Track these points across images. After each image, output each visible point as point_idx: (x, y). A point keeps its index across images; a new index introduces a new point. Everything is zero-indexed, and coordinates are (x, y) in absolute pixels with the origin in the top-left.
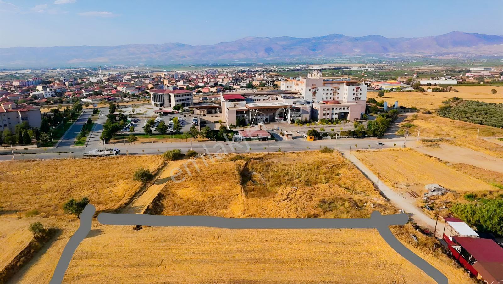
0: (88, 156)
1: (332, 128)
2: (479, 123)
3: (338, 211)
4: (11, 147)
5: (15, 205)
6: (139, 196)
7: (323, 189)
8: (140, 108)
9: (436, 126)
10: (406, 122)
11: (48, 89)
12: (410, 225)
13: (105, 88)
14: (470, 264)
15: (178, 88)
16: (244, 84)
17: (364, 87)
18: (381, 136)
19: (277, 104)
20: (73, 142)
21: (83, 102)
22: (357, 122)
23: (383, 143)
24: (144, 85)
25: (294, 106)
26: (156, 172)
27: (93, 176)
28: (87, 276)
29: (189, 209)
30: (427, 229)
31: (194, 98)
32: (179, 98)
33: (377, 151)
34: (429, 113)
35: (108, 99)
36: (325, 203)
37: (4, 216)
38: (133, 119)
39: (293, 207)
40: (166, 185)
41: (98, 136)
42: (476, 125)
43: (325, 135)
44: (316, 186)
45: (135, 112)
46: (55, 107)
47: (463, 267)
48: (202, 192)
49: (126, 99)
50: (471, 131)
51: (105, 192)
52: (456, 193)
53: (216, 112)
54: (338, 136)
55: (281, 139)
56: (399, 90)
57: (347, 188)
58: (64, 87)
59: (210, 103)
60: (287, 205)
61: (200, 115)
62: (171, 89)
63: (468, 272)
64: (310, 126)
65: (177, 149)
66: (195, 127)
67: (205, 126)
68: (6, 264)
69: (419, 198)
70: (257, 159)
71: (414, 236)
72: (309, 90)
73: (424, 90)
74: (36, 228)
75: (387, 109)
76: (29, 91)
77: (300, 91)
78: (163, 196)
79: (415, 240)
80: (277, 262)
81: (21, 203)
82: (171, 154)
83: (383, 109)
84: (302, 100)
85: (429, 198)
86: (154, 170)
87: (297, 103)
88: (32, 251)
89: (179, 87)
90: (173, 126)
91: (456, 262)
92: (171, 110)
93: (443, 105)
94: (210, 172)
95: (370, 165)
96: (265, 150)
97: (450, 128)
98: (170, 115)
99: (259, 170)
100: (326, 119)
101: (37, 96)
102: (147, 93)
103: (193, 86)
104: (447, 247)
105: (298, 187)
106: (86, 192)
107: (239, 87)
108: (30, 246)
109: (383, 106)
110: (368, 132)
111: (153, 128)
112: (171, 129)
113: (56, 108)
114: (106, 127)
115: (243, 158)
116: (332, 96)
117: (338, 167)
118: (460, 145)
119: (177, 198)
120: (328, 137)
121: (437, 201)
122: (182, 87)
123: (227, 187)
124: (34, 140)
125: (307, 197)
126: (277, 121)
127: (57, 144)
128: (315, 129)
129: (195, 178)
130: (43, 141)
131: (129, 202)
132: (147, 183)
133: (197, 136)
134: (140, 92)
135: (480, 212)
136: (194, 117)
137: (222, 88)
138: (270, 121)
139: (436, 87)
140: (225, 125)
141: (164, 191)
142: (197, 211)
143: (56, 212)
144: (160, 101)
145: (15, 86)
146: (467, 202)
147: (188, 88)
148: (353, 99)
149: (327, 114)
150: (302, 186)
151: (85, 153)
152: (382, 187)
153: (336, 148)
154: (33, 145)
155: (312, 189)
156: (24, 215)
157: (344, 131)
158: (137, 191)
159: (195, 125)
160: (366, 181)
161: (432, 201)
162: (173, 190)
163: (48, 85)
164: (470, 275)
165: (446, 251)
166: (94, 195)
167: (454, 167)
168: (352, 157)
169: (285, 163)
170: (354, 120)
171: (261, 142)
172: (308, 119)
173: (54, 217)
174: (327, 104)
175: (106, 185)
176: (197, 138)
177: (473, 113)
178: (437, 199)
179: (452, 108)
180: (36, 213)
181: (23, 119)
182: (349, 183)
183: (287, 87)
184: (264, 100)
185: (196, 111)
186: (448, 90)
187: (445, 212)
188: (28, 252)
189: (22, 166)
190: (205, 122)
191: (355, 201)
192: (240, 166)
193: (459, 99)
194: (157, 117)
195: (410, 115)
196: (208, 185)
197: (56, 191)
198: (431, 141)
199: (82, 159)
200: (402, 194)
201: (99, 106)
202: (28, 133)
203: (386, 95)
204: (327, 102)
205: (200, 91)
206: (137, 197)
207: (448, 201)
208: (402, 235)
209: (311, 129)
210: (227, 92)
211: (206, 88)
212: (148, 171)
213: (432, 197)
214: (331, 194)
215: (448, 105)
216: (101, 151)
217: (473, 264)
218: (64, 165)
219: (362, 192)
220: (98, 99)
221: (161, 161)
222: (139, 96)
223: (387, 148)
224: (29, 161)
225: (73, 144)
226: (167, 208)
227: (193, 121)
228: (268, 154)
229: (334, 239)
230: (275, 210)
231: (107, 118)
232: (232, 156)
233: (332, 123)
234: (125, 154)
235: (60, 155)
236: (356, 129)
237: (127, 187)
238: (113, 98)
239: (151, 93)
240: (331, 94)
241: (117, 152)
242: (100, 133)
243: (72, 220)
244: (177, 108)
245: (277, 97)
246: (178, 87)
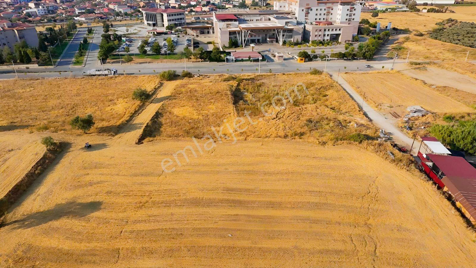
0: (87, 76)
1: (322, 50)
2: (470, 46)
3: (323, 130)
4: (14, 66)
5: (25, 121)
6: (139, 114)
7: (310, 109)
8: (134, 28)
9: (426, 49)
10: (396, 44)
11: (40, 7)
12: (389, 143)
13: (97, 5)
14: (439, 178)
15: (170, 7)
16: (237, 3)
17: (358, 7)
18: (370, 58)
19: (269, 24)
20: (71, 61)
21: (76, 20)
22: (348, 44)
23: (371, 65)
24: (136, 3)
25: (286, 27)
26: (153, 92)
27: (94, 94)
28: (98, 183)
29: (185, 126)
30: (403, 147)
31: (186, 17)
32: (171, 18)
33: (365, 74)
34: (421, 35)
35: (101, 18)
36: (312, 122)
37: (17, 131)
38: (128, 39)
39: (281, 125)
40: (163, 104)
41: (95, 56)
42: (466, 47)
43: (316, 57)
44: (303, 107)
45: (129, 32)
46: (50, 25)
47: (432, 180)
48: (197, 111)
49: (119, 18)
50: (461, 54)
51: (106, 110)
52: (436, 115)
53: (208, 33)
54: (328, 59)
55: (272, 61)
56: (393, 10)
57: (332, 109)
58: (56, 4)
59: (203, 22)
60: (276, 123)
61: (193, 35)
62: (163, 8)
63: (436, 185)
64: (301, 48)
65: (173, 70)
66: (189, 48)
67: (198, 47)
68: (26, 172)
69: (400, 119)
70: (248, 80)
71: (391, 153)
72: (303, 10)
73: (419, 10)
74: (47, 141)
75: (379, 31)
76: (21, 8)
77: (293, 11)
78: (161, 114)
79: (392, 157)
80: (265, 174)
81: (31, 119)
82: (166, 74)
83: (376, 30)
84: (295, 21)
85: (409, 119)
86: (151, 89)
87: (289, 24)
88: (47, 161)
89: (172, 5)
90: (167, 47)
91: (426, 177)
92: (164, 30)
93: (437, 27)
94: (204, 92)
95: (356, 87)
96: (257, 71)
97: (440, 51)
98: (163, 35)
99: (250, 91)
100: (318, 41)
101: (30, 13)
102: (139, 11)
103: (185, 5)
104: (420, 163)
105: (287, 107)
106: (89, 109)
107: (231, 6)
108: (44, 157)
109: (375, 27)
110: (358, 54)
111: (148, 49)
112: (165, 49)
113: (51, 27)
114: (102, 47)
115: (236, 78)
116: (325, 17)
117: (326, 88)
118: (447, 69)
119: (174, 116)
120: (318, 59)
121: (416, 122)
122: (174, 5)
123: (221, 107)
124: (34, 59)
125: (295, 116)
126: (268, 42)
127: (57, 64)
128: (306, 51)
129: (190, 98)
130: (43, 61)
131: (129, 119)
132: (146, 101)
133: (191, 57)
134: (132, 11)
135: (455, 132)
136: (187, 37)
137: (215, 7)
138: (262, 42)
139: (432, 7)
140: (218, 46)
141: (162, 110)
142: (192, 128)
143: (64, 128)
144: (153, 21)
145: (7, 3)
146: (445, 124)
147: (180, 7)
148: (346, 19)
149: (318, 36)
150: (290, 106)
151: (84, 73)
152: (367, 108)
153: (325, 70)
154: (33, 64)
155: (300, 109)
156: (35, 130)
157: (335, 53)
158: (137, 109)
159: (189, 45)
160: (351, 102)
161: (413, 122)
162: (170, 109)
163: (39, 2)
164: (438, 187)
165: (419, 167)
166: (97, 112)
167: (438, 90)
168: (340, 79)
169: (276, 84)
170: (346, 42)
171: (252, 63)
172: (300, 40)
173: (63, 132)
174: (320, 25)
175: (107, 103)
176: (191, 58)
177: (465, 35)
178: (417, 120)
179: (444, 30)
180: (46, 128)
181: (20, 38)
182: (335, 104)
183: (281, 7)
184: (257, 20)
185: (189, 31)
186: (444, 11)
187: (422, 132)
188: (44, 162)
189: (26, 84)
190: (198, 43)
191: (340, 121)
192: (232, 86)
193: (454, 20)
194: (150, 37)
195: (401, 37)
196: (202, 104)
197: (61, 108)
198: (419, 64)
199: (83, 78)
200: (384, 115)
201: (92, 25)
202: (28, 52)
203: (380, 15)
204: (320, 23)
205: (192, 10)
206: (136, 115)
207: (427, 122)
208: (381, 152)
209: (302, 51)
210: (220, 12)
211: (198, 7)
212: (145, 91)
213: (413, 118)
214: (318, 114)
215: (441, 27)
216: (99, 71)
217: (442, 178)
218: (65, 84)
219: (347, 112)
220: (91, 17)
221: (157, 81)
222: (131, 15)
223: (375, 70)
224: (32, 79)
225: (72, 64)
226: (165, 125)
227: (186, 42)
228: (259, 75)
229: (318, 155)
230: (265, 128)
231: (102, 38)
232: (225, 77)
233: (323, 45)
234: (122, 74)
235: (61, 74)
236: (346, 51)
237: (126, 105)
238: (105, 17)
239: (144, 12)
240: (324, 14)
241: (114, 72)
242: (96, 53)
243: (79, 135)
244: (170, 28)
245: (270, 17)
246: (170, 5)
